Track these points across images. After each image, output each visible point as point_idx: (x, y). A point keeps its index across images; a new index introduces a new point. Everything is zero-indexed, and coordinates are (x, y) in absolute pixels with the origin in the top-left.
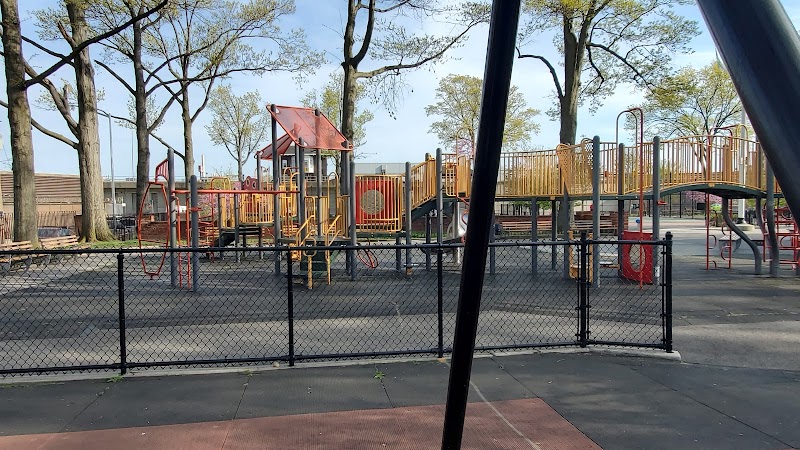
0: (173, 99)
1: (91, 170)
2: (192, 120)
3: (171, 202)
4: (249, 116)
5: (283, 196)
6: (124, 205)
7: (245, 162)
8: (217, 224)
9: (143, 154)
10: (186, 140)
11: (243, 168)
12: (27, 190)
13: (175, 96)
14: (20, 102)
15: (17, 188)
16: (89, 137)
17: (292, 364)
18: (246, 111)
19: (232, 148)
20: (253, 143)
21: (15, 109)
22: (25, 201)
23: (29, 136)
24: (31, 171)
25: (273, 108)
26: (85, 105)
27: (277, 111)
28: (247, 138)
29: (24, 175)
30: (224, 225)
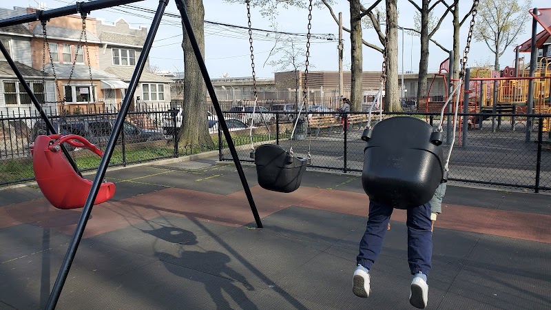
0: (448, 11)
1: (392, 67)
2: (461, 24)
3: (450, 87)
4: (509, 14)
5: (538, 81)
6: (406, 91)
7: (502, 53)
8: (478, 103)
9: (424, 53)
10: (455, 40)
11: (499, 59)
12: (359, 81)
13: (449, 8)
14: (357, 28)
15: (353, 81)
16: (392, 46)
17: (537, 192)
18: (506, 10)
19: (492, 43)
20: (511, 37)
21: (354, 32)
22: (357, 89)
23: (361, 48)
24: (361, 70)
25: (535, 11)
26: (391, 24)
27: (539, 13)
28: (506, 33)
29: (357, 72)
30: (484, 104)
